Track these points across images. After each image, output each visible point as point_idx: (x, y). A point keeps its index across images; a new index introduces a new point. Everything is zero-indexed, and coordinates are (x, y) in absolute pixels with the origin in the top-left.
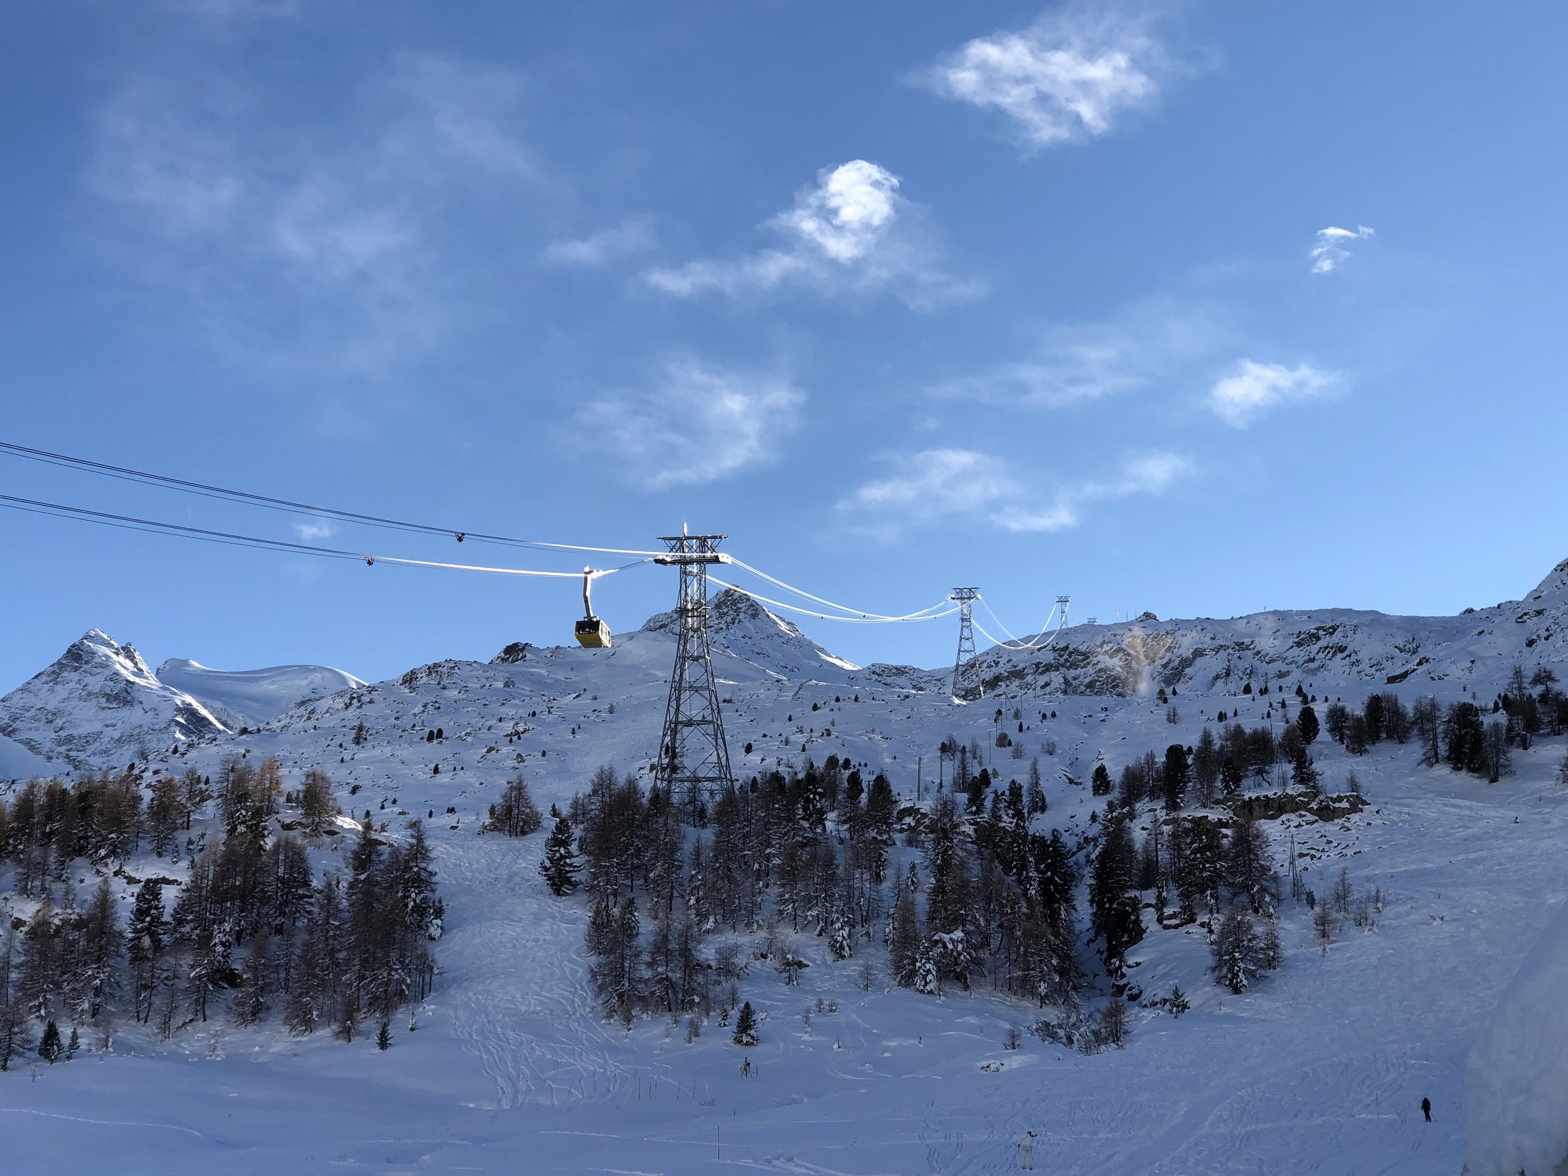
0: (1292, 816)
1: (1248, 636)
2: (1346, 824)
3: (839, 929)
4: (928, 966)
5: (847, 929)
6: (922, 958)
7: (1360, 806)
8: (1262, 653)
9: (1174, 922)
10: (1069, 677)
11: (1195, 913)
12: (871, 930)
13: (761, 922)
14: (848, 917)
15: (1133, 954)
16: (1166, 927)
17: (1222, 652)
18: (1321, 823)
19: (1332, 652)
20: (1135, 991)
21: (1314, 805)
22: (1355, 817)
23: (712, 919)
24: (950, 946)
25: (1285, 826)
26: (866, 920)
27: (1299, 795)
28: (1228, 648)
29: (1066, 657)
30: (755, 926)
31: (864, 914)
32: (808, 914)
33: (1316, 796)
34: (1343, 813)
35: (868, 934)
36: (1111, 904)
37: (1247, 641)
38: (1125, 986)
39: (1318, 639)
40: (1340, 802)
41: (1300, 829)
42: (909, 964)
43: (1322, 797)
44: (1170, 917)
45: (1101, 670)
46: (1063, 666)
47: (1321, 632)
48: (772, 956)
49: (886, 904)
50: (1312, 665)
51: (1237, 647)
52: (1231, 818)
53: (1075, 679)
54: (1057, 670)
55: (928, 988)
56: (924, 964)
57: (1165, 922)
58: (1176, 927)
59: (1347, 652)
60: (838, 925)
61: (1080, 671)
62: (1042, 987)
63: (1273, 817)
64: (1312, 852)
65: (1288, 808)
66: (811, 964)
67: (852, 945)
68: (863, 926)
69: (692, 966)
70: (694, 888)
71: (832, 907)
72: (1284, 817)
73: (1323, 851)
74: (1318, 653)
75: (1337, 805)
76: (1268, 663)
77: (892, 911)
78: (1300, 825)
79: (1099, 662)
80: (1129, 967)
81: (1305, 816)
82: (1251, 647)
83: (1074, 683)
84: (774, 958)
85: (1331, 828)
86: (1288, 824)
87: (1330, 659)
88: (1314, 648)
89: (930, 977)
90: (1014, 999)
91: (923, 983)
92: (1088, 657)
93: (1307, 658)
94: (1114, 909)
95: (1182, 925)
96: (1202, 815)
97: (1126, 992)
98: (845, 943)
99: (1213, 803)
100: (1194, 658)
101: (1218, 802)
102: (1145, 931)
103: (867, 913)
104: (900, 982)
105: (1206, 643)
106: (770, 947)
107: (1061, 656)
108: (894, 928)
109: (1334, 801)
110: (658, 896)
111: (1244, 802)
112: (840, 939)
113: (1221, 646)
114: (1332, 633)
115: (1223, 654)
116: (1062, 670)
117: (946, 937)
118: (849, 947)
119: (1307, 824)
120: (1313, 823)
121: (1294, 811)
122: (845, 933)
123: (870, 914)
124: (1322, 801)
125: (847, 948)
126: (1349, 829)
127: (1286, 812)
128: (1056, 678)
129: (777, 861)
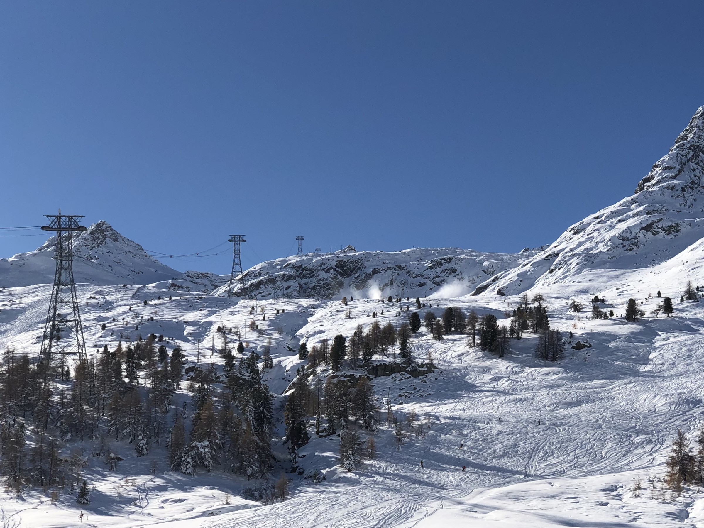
0: (398, 375)
1: (404, 262)
2: (425, 379)
3: (141, 440)
4: (188, 460)
5: (146, 440)
6: (185, 456)
7: (433, 369)
8: (411, 272)
9: (324, 434)
10: (302, 283)
11: (336, 430)
12: (159, 440)
13: (97, 435)
14: (146, 433)
15: (302, 451)
16: (321, 437)
17: (389, 271)
18: (412, 378)
19: (449, 272)
20: (301, 470)
21: (409, 369)
22: (430, 375)
23: (69, 434)
24: (201, 450)
25: (393, 380)
26: (157, 434)
27: (402, 363)
28: (392, 268)
29: (300, 271)
30: (94, 438)
31: (156, 431)
32: (125, 431)
33: (410, 364)
34: (423, 373)
35: (157, 442)
36: (294, 424)
37: (403, 265)
38: (297, 467)
39: (442, 265)
40: (423, 367)
41: (402, 381)
42: (178, 459)
43: (413, 365)
44: (322, 431)
45: (320, 280)
46: (298, 277)
47: (443, 261)
48: (103, 454)
49: (169, 426)
50: (438, 280)
51: (397, 269)
52: (366, 375)
53: (305, 284)
54: (295, 279)
55: (188, 471)
56: (186, 459)
57: (320, 434)
58: (326, 436)
59: (457, 273)
60: (140, 438)
61: (308, 280)
62: (249, 470)
63: (388, 375)
64: (406, 394)
65: (396, 370)
66: (124, 459)
67: (148, 448)
68: (155, 438)
69: (56, 462)
70: (59, 417)
71: (138, 427)
72: (393, 375)
73: (411, 393)
74: (441, 273)
75: (421, 369)
76: (414, 278)
77: (171, 430)
78: (401, 379)
79: (319, 275)
80: (300, 457)
81: (404, 374)
82: (405, 268)
83: (304, 286)
84: (104, 455)
85: (417, 381)
86: (395, 379)
87: (448, 277)
88: (439, 270)
89: (189, 466)
90: (235, 476)
91: (185, 468)
92: (313, 272)
93: (435, 275)
94: (295, 427)
95: (328, 435)
96: (351, 373)
97: (297, 471)
98: (144, 447)
99: (358, 367)
100: (373, 274)
101: (360, 367)
102: (309, 439)
103: (158, 430)
104: (173, 468)
105: (380, 265)
106: (101, 450)
107: (298, 271)
108: (172, 439)
109: (419, 366)
110: (39, 421)
111: (373, 367)
112: (141, 445)
113: (389, 268)
114: (449, 262)
115: (389, 272)
116: (297, 279)
117: (199, 444)
118: (147, 449)
119: (405, 379)
120: (408, 378)
121: (399, 372)
122: (145, 441)
123: (159, 431)
124: (413, 367)
125: (145, 450)
126: (426, 382)
127: (395, 372)
128: (294, 284)
129: (109, 402)
